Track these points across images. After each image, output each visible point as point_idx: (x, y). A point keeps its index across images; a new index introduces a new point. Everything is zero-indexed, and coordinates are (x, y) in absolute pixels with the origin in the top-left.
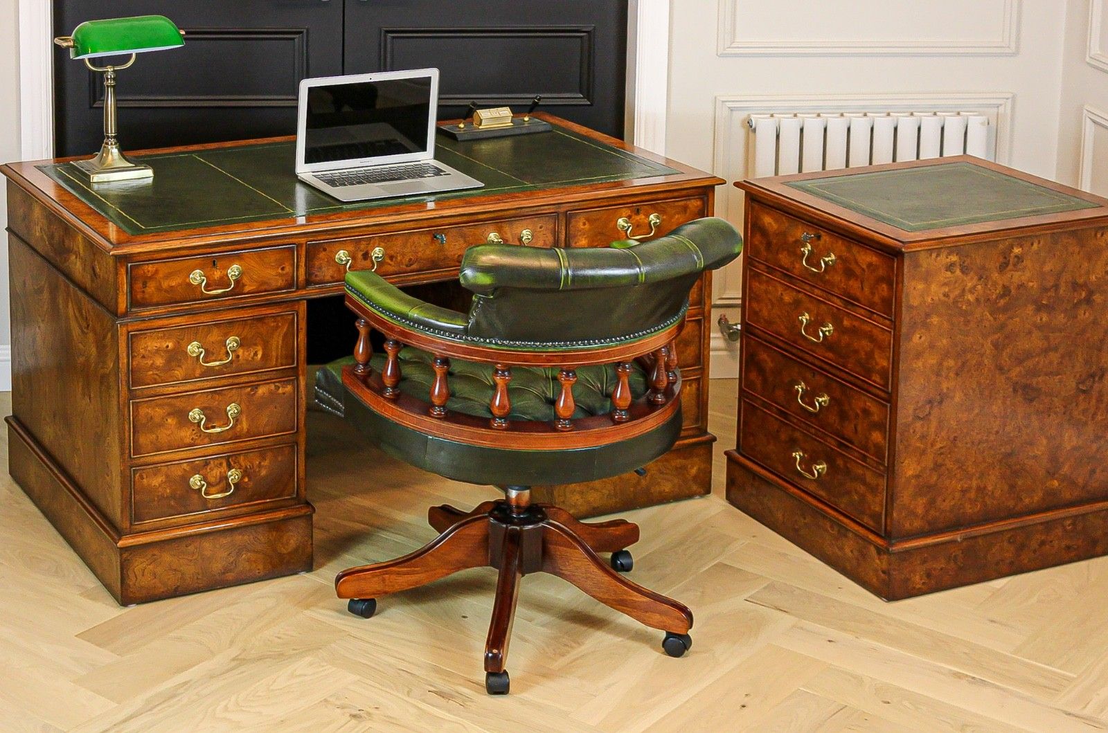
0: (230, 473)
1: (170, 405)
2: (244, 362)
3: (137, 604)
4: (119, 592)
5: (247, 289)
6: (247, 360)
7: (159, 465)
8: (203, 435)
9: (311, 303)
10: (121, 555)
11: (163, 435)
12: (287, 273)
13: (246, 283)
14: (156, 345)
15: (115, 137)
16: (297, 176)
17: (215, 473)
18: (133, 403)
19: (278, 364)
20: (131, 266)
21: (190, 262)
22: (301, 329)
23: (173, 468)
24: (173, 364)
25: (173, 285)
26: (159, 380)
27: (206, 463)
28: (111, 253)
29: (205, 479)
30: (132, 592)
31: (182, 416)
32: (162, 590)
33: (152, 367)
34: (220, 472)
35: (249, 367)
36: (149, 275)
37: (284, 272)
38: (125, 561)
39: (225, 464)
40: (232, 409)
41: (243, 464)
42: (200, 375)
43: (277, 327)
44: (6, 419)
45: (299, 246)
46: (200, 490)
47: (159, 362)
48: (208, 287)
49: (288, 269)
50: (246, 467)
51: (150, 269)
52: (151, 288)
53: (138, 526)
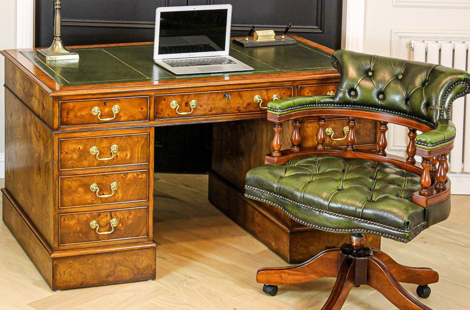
0: (111, 221)
1: (79, 180)
2: (120, 159)
3: (61, 290)
4: (52, 284)
5: (122, 119)
6: (121, 158)
7: (74, 213)
8: (97, 198)
9: (157, 129)
10: (53, 262)
11: (77, 197)
12: (144, 112)
13: (122, 116)
14: (73, 147)
15: (60, 36)
16: (154, 61)
17: (104, 220)
18: (61, 178)
19: (139, 162)
20: (61, 102)
21: (92, 102)
22: (151, 143)
23: (81, 216)
24: (83, 158)
25: (83, 114)
26: (75, 166)
27: (99, 214)
28: (50, 95)
29: (98, 223)
30: (58, 283)
31: (87, 187)
32: (74, 283)
33: (71, 159)
34: (107, 220)
35: (123, 162)
36: (71, 108)
37: (143, 111)
38: (55, 265)
39: (109, 216)
40: (114, 185)
41: (119, 216)
42: (97, 165)
43: (138, 141)
45: (151, 96)
46: (95, 229)
47: (75, 156)
48: (101, 116)
49: (145, 109)
50: (121, 219)
51: (71, 105)
52: (71, 115)
53: (62, 246)
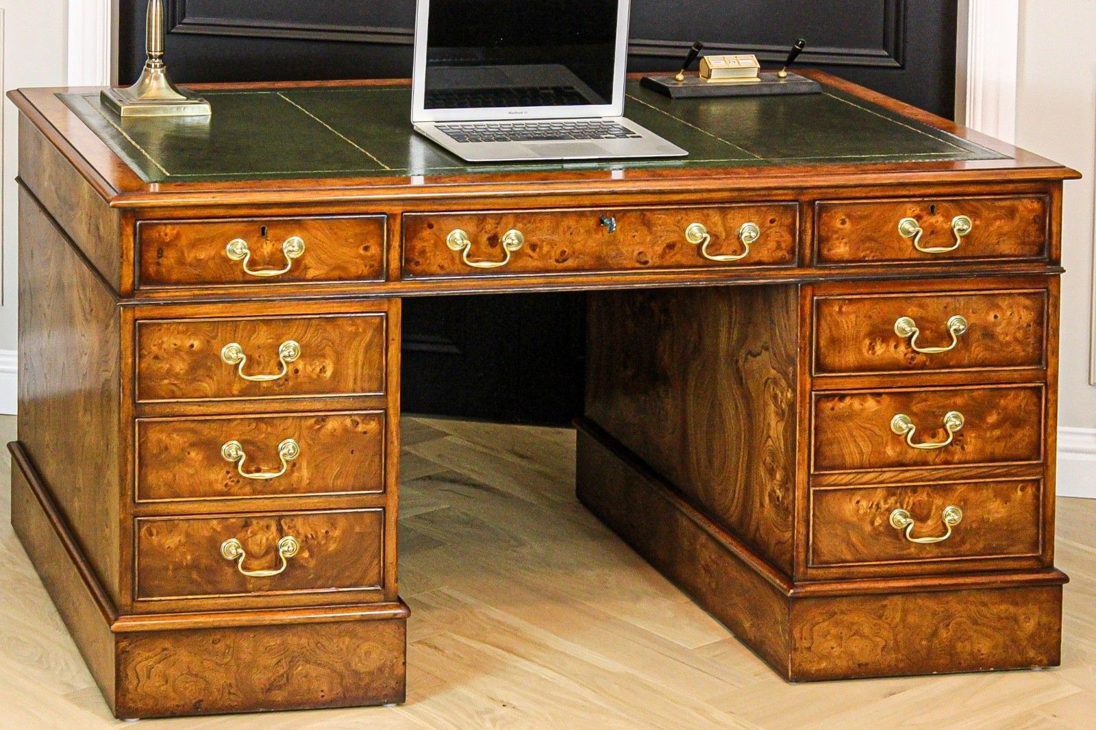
0: (281, 542)
1: (193, 431)
2: (306, 380)
3: (141, 719)
4: (113, 698)
5: (311, 273)
6: (310, 377)
7: (176, 517)
8: (241, 480)
9: (410, 305)
10: (117, 643)
11: (182, 475)
12: (372, 256)
13: (309, 265)
14: (175, 341)
15: (160, 57)
16: (412, 126)
17: (261, 539)
18: (139, 422)
19: (358, 388)
20: (140, 224)
21: (227, 227)
22: (393, 340)
23: (196, 525)
24: (201, 372)
25: (202, 257)
26: (178, 393)
27: (246, 522)
28: (111, 204)
29: (244, 544)
30: (131, 699)
31: (212, 449)
32: (176, 703)
33: (169, 373)
34: (267, 539)
35: (312, 387)
36: (168, 239)
37: (369, 254)
38: (123, 652)
39: (274, 528)
40: (288, 448)
41: (301, 531)
42: (240, 392)
43: (356, 334)
44: (9, 446)
45: (391, 217)
46: (236, 561)
47: (180, 367)
48: (253, 264)
49: (374, 250)
50: (306, 537)
51: (169, 231)
52: (170, 258)
53: (142, 604)
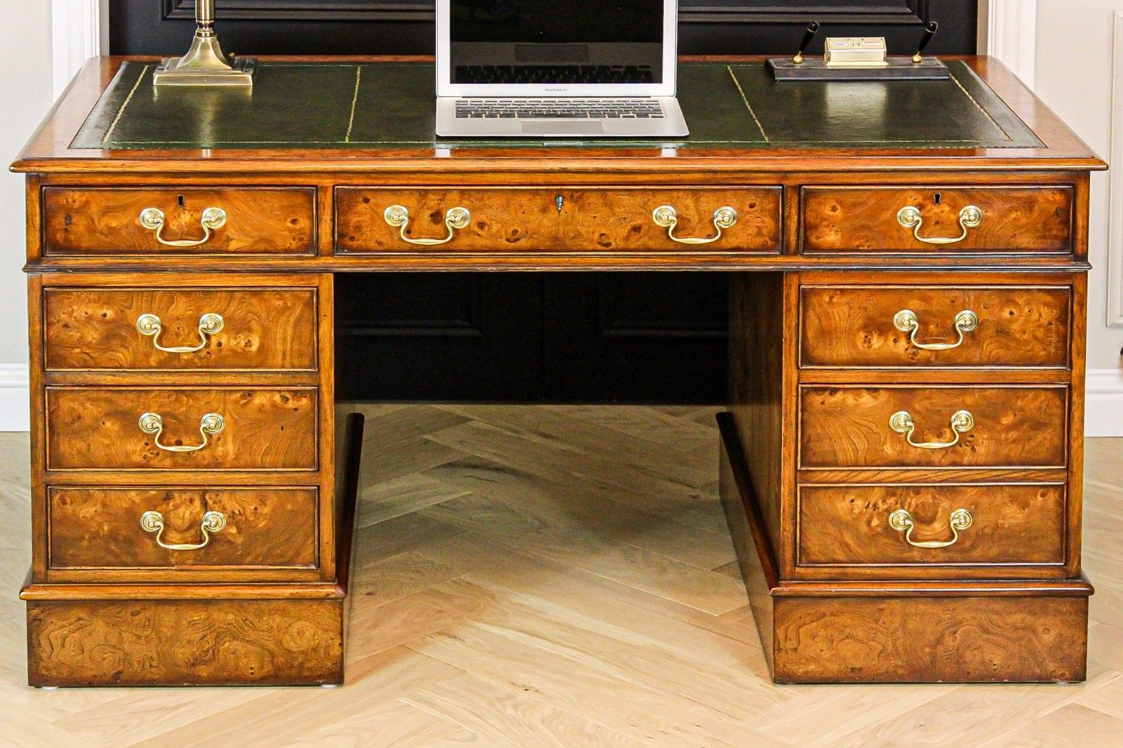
0: (204, 516)
1: (108, 401)
2: (230, 353)
3: (56, 688)
5: (233, 245)
6: (234, 351)
7: (90, 488)
8: (161, 453)
9: (343, 281)
10: (28, 610)
11: (98, 445)
12: (301, 229)
13: (232, 237)
14: (86, 310)
17: (184, 514)
18: (50, 391)
19: (287, 364)
20: (45, 191)
21: (141, 195)
22: (325, 315)
23: (113, 495)
24: (115, 342)
25: (114, 225)
26: (91, 362)
27: (167, 495)
29: (165, 519)
30: (44, 667)
31: (129, 421)
32: (94, 673)
33: (81, 342)
34: (191, 513)
35: (237, 361)
36: (76, 205)
37: (298, 227)
38: (35, 620)
39: (197, 502)
40: (211, 422)
41: (228, 507)
42: (158, 363)
43: (286, 308)
45: (321, 189)
46: (154, 533)
47: (92, 335)
48: (169, 233)
49: (304, 223)
50: (233, 513)
51: (77, 197)
52: (79, 225)
53: (55, 574)
